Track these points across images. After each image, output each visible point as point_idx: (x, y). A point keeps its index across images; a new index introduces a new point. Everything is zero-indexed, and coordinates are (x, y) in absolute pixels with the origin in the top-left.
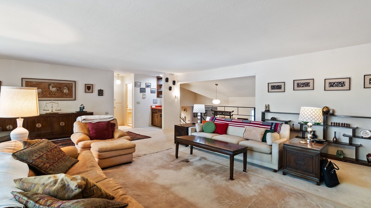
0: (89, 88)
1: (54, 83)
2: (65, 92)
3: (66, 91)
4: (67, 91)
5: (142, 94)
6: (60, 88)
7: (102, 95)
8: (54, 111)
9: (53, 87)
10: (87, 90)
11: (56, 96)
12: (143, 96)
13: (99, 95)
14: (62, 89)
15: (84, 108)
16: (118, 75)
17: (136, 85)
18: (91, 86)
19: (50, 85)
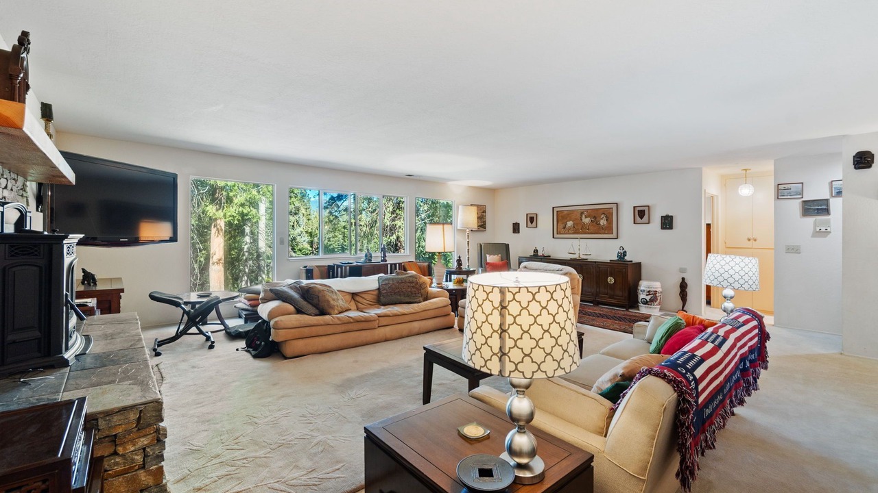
0: (641, 214)
1: (587, 210)
2: (602, 224)
3: (603, 222)
4: (605, 222)
5: (811, 220)
6: (595, 217)
7: (671, 228)
8: (583, 257)
9: (586, 217)
10: (638, 218)
11: (589, 231)
12: (815, 229)
13: (663, 228)
14: (598, 219)
15: (625, 254)
16: (746, 170)
17: (781, 192)
18: (646, 209)
19: (582, 213)
